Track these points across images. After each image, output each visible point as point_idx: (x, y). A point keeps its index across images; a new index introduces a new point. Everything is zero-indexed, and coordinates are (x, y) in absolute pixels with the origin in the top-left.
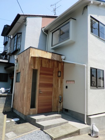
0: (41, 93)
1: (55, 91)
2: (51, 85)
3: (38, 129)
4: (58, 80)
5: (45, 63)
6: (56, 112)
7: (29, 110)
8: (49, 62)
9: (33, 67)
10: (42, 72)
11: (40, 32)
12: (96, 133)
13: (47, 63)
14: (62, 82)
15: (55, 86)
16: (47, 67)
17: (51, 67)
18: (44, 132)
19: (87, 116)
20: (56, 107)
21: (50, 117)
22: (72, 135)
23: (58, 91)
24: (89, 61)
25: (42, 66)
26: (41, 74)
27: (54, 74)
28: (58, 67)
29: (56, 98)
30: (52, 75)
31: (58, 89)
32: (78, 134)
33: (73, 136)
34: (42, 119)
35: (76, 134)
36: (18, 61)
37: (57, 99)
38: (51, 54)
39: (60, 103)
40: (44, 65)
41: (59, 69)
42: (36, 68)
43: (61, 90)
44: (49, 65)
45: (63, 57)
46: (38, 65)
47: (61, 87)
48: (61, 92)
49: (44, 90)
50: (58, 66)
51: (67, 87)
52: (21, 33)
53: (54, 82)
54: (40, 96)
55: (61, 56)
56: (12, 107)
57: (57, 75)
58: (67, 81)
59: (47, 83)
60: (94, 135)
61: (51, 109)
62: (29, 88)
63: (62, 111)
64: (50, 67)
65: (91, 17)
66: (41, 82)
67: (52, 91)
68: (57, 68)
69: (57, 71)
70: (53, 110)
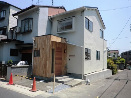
1: (63, 62)
2: (61, 59)
3: (61, 84)
4: (64, 55)
6: (64, 75)
7: (51, 74)
9: (52, 48)
11: (47, 19)
12: (89, 82)
13: (59, 44)
14: (66, 56)
15: (63, 59)
16: (59, 47)
18: (65, 84)
19: (84, 75)
20: (63, 72)
24: (85, 45)
26: (56, 51)
27: (62, 52)
30: (61, 52)
36: (36, 42)
37: (64, 67)
38: (61, 38)
39: (66, 69)
40: (57, 46)
41: (65, 48)
42: (54, 48)
45: (67, 40)
47: (66, 60)
48: (66, 63)
49: (58, 62)
50: (64, 46)
51: (69, 60)
52: (32, 19)
54: (56, 66)
55: (66, 40)
56: (32, 74)
57: (64, 52)
58: (69, 56)
60: (88, 84)
61: (61, 73)
64: (61, 47)
65: (86, 17)
66: (56, 57)
67: (61, 62)
70: (62, 74)
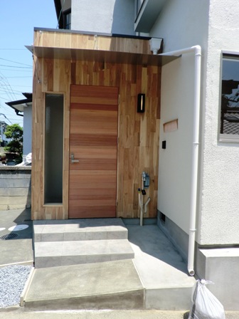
0: (75, 163)
1: (126, 157)
2: (112, 141)
4: (137, 125)
5: (87, 71)
6: (124, 221)
7: (42, 206)
8: (103, 67)
9: (44, 89)
10: (76, 100)
13: (95, 71)
14: (152, 130)
15: (126, 142)
16: (96, 82)
17: (111, 82)
19: (198, 247)
20: (130, 206)
21: (85, 233)
22: (107, 303)
23: (137, 158)
25: (77, 83)
26: (72, 106)
27: (122, 107)
28: (135, 82)
29: (130, 177)
30: (115, 108)
31: (137, 151)
32: (133, 304)
33: (109, 307)
34: (53, 234)
35: (127, 302)
37: (135, 181)
39: (144, 193)
40: (82, 79)
41: (140, 87)
42: (57, 89)
43: (151, 153)
44: (102, 78)
46: (61, 82)
47: (148, 147)
48: (151, 161)
49: (84, 153)
50: (136, 78)
51: (164, 145)
53: (121, 130)
54: (73, 172)
57: (133, 106)
58: (164, 124)
59: (95, 135)
61: (114, 209)
62: (38, 150)
63: (156, 218)
64: (107, 83)
66: (75, 131)
67: (114, 157)
68: (133, 86)
69: (133, 93)
70: (120, 214)
